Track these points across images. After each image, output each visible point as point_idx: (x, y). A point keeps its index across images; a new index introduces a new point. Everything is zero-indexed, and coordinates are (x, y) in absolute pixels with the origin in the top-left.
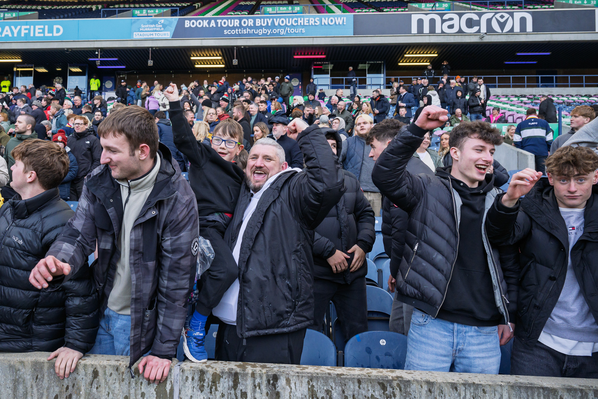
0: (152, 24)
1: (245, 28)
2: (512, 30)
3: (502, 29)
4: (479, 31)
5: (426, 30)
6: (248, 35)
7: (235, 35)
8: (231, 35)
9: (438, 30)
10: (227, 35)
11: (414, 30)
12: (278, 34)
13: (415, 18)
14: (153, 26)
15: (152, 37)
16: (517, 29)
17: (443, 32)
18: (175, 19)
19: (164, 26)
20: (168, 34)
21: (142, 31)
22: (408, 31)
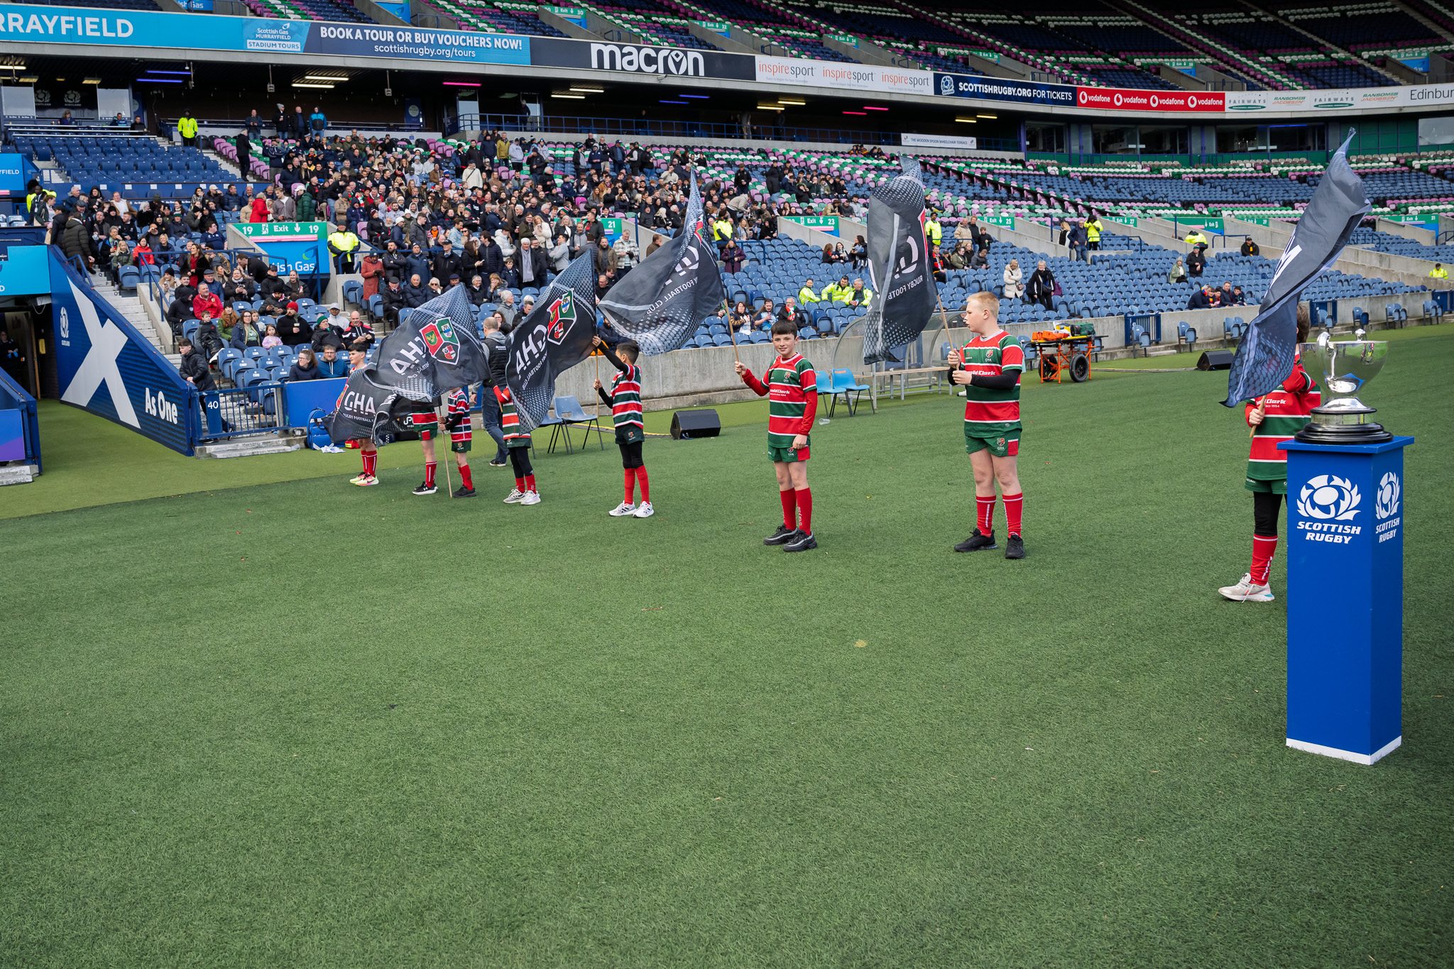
0: (273, 28)
1: (402, 44)
2: (686, 73)
3: (678, 71)
4: (656, 71)
5: (607, 65)
6: (406, 55)
7: (389, 54)
8: (384, 54)
9: (618, 67)
10: (379, 54)
11: (595, 64)
12: (443, 57)
13: (595, 48)
14: (275, 31)
15: (274, 48)
16: (691, 72)
17: (623, 69)
18: (306, 24)
19: (291, 33)
20: (297, 46)
21: (258, 39)
22: (588, 65)
